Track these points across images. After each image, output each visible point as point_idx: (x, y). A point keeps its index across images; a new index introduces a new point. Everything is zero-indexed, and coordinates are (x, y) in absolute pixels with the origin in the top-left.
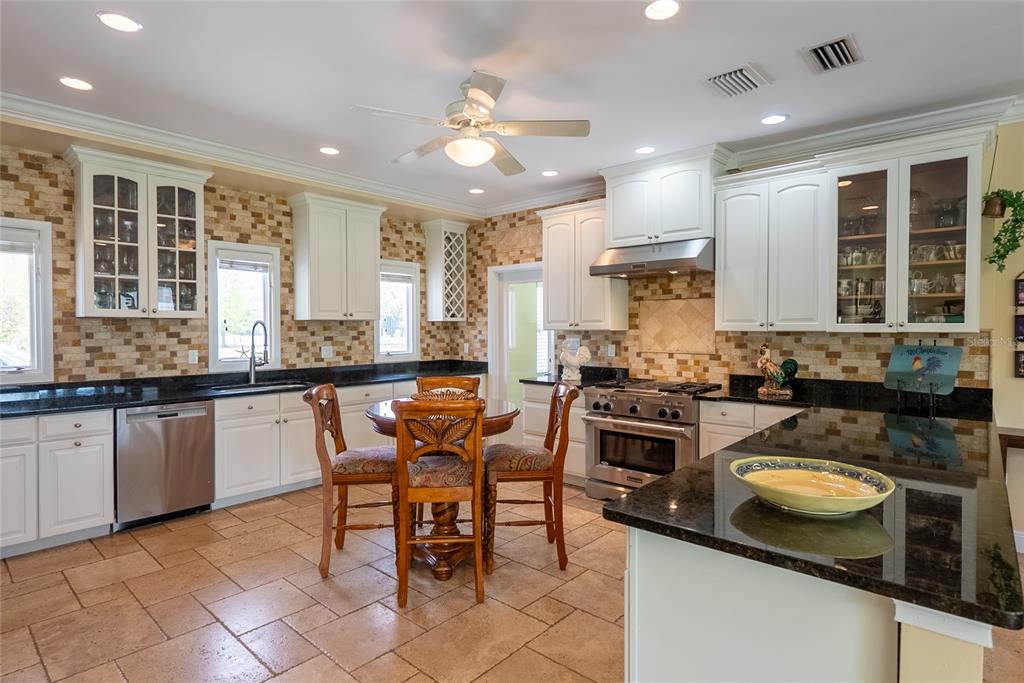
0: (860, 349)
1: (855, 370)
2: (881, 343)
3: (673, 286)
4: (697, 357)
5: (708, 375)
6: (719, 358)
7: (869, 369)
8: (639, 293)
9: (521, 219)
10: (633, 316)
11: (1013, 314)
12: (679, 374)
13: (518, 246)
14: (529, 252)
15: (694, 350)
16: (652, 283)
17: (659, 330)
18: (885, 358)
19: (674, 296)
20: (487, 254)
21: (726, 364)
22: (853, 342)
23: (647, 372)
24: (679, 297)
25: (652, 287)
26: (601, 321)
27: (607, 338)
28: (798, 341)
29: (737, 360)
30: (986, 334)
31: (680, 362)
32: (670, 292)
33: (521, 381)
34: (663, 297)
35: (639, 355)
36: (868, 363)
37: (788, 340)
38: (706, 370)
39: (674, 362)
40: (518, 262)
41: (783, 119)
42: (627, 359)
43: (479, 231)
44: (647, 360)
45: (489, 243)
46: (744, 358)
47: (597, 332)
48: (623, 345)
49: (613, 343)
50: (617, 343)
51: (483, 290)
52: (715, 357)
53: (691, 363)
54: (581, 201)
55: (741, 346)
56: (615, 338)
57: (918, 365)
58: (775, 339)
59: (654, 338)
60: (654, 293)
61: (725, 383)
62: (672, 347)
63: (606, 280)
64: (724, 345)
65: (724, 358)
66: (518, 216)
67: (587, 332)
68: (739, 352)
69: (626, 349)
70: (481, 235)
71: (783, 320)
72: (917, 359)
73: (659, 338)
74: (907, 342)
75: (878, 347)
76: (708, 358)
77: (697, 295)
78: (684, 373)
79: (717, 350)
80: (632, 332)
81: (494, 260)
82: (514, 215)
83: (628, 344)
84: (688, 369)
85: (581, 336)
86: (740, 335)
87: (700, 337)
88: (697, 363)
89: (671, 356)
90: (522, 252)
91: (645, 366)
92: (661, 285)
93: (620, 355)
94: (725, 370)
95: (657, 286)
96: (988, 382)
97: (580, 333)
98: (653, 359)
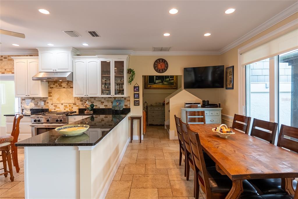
0: (108, 101)
1: (107, 106)
2: (111, 99)
3: (62, 84)
4: (70, 104)
5: (73, 109)
6: (76, 104)
7: (110, 105)
8: (51, 86)
9: (5, 58)
10: (50, 93)
11: (134, 93)
12: (65, 109)
13: (4, 68)
14: (9, 70)
15: (69, 102)
16: (56, 83)
17: (58, 97)
18: (112, 102)
19: (63, 87)
21: (78, 106)
22: (106, 99)
23: (55, 109)
24: (64, 88)
25: (56, 84)
26: (37, 94)
27: (41, 100)
28: (95, 99)
29: (81, 105)
30: (129, 97)
31: (65, 106)
32: (61, 86)
33: (4, 115)
34: (59, 87)
35: (52, 104)
36: (109, 104)
37: (93, 99)
38: (72, 108)
39: (63, 106)
40: (4, 73)
41: (87, 45)
42: (48, 106)
44: (55, 106)
46: (82, 104)
47: (37, 98)
48: (46, 102)
49: (43, 101)
50: (45, 101)
52: (75, 104)
53: (68, 106)
54: (30, 56)
55: (81, 101)
56: (44, 100)
57: (118, 104)
58: (90, 99)
59: (57, 99)
60: (56, 86)
61: (77, 111)
62: (62, 102)
63: (39, 82)
64: (77, 101)
65: (77, 104)
66: (3, 57)
67: (33, 98)
68: (81, 103)
69: (48, 103)
71: (90, 94)
72: (117, 103)
73: (58, 99)
74: (117, 99)
75: (111, 100)
76: (73, 104)
77: (69, 87)
78: (66, 109)
79: (75, 102)
80: (50, 98)
82: (2, 56)
83: (48, 101)
84: (67, 108)
85: (31, 99)
86: (81, 98)
87: (70, 99)
88: (70, 106)
89: (62, 104)
90: (5, 70)
91: (54, 108)
92: (59, 84)
93: (46, 105)
94: (78, 108)
95: (57, 84)
96: (130, 107)
97: (30, 98)
98: (57, 106)
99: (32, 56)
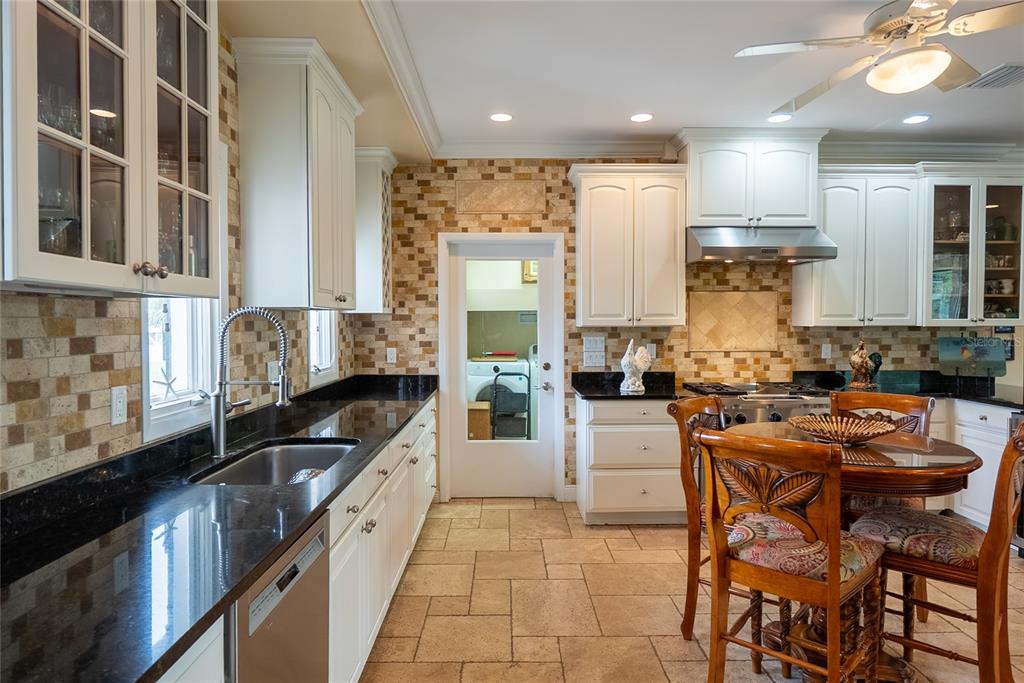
0: (906, 341)
1: (901, 360)
2: (921, 336)
3: (729, 276)
4: (757, 355)
5: (768, 374)
6: (781, 355)
7: (912, 359)
9: (504, 170)
12: (737, 375)
13: (499, 207)
14: (517, 218)
15: (753, 347)
16: (704, 271)
17: (712, 325)
18: (924, 349)
19: (730, 287)
20: (437, 214)
21: (788, 361)
22: (901, 335)
23: (697, 374)
24: (736, 289)
25: (704, 276)
27: (644, 336)
28: (856, 335)
29: (800, 356)
31: (737, 361)
32: (726, 282)
34: (717, 288)
35: (687, 355)
36: (911, 355)
38: (767, 368)
39: (731, 361)
40: (499, 230)
41: (926, 118)
42: (672, 360)
43: (419, 177)
44: (699, 361)
45: (442, 197)
46: (806, 354)
48: (666, 344)
49: (653, 342)
50: (659, 342)
51: (428, 268)
52: (777, 354)
53: (750, 361)
54: (605, 161)
55: (803, 341)
56: (657, 336)
57: (967, 354)
58: (836, 334)
59: (707, 335)
60: (706, 283)
62: (728, 345)
64: (786, 341)
65: (785, 356)
66: (498, 164)
67: (614, 329)
68: (801, 348)
69: (671, 348)
70: (424, 183)
71: (878, 315)
72: (964, 349)
73: (713, 334)
74: (940, 335)
75: (919, 339)
76: (768, 355)
77: (757, 288)
78: (743, 374)
79: (779, 347)
81: (451, 224)
82: (491, 163)
83: (673, 342)
84: (747, 369)
85: (606, 334)
86: (802, 329)
87: (761, 334)
88: (757, 361)
89: (727, 354)
90: (505, 216)
91: (695, 368)
92: (715, 275)
93: (662, 357)
94: (787, 368)
95: (709, 276)
97: (602, 329)
98: (705, 360)
99: (646, 161)
